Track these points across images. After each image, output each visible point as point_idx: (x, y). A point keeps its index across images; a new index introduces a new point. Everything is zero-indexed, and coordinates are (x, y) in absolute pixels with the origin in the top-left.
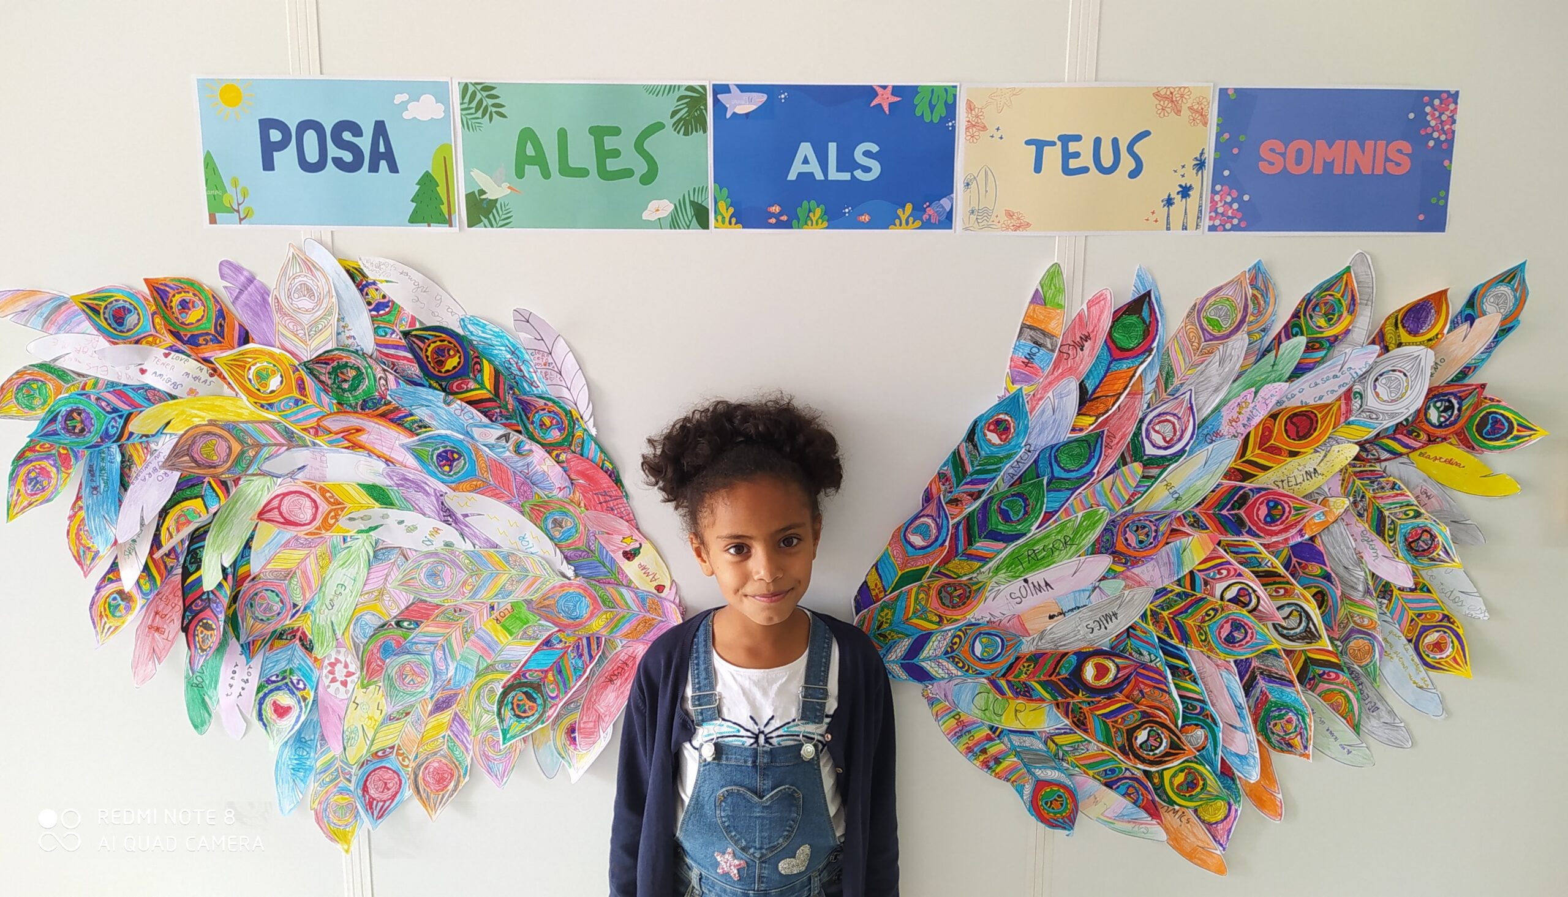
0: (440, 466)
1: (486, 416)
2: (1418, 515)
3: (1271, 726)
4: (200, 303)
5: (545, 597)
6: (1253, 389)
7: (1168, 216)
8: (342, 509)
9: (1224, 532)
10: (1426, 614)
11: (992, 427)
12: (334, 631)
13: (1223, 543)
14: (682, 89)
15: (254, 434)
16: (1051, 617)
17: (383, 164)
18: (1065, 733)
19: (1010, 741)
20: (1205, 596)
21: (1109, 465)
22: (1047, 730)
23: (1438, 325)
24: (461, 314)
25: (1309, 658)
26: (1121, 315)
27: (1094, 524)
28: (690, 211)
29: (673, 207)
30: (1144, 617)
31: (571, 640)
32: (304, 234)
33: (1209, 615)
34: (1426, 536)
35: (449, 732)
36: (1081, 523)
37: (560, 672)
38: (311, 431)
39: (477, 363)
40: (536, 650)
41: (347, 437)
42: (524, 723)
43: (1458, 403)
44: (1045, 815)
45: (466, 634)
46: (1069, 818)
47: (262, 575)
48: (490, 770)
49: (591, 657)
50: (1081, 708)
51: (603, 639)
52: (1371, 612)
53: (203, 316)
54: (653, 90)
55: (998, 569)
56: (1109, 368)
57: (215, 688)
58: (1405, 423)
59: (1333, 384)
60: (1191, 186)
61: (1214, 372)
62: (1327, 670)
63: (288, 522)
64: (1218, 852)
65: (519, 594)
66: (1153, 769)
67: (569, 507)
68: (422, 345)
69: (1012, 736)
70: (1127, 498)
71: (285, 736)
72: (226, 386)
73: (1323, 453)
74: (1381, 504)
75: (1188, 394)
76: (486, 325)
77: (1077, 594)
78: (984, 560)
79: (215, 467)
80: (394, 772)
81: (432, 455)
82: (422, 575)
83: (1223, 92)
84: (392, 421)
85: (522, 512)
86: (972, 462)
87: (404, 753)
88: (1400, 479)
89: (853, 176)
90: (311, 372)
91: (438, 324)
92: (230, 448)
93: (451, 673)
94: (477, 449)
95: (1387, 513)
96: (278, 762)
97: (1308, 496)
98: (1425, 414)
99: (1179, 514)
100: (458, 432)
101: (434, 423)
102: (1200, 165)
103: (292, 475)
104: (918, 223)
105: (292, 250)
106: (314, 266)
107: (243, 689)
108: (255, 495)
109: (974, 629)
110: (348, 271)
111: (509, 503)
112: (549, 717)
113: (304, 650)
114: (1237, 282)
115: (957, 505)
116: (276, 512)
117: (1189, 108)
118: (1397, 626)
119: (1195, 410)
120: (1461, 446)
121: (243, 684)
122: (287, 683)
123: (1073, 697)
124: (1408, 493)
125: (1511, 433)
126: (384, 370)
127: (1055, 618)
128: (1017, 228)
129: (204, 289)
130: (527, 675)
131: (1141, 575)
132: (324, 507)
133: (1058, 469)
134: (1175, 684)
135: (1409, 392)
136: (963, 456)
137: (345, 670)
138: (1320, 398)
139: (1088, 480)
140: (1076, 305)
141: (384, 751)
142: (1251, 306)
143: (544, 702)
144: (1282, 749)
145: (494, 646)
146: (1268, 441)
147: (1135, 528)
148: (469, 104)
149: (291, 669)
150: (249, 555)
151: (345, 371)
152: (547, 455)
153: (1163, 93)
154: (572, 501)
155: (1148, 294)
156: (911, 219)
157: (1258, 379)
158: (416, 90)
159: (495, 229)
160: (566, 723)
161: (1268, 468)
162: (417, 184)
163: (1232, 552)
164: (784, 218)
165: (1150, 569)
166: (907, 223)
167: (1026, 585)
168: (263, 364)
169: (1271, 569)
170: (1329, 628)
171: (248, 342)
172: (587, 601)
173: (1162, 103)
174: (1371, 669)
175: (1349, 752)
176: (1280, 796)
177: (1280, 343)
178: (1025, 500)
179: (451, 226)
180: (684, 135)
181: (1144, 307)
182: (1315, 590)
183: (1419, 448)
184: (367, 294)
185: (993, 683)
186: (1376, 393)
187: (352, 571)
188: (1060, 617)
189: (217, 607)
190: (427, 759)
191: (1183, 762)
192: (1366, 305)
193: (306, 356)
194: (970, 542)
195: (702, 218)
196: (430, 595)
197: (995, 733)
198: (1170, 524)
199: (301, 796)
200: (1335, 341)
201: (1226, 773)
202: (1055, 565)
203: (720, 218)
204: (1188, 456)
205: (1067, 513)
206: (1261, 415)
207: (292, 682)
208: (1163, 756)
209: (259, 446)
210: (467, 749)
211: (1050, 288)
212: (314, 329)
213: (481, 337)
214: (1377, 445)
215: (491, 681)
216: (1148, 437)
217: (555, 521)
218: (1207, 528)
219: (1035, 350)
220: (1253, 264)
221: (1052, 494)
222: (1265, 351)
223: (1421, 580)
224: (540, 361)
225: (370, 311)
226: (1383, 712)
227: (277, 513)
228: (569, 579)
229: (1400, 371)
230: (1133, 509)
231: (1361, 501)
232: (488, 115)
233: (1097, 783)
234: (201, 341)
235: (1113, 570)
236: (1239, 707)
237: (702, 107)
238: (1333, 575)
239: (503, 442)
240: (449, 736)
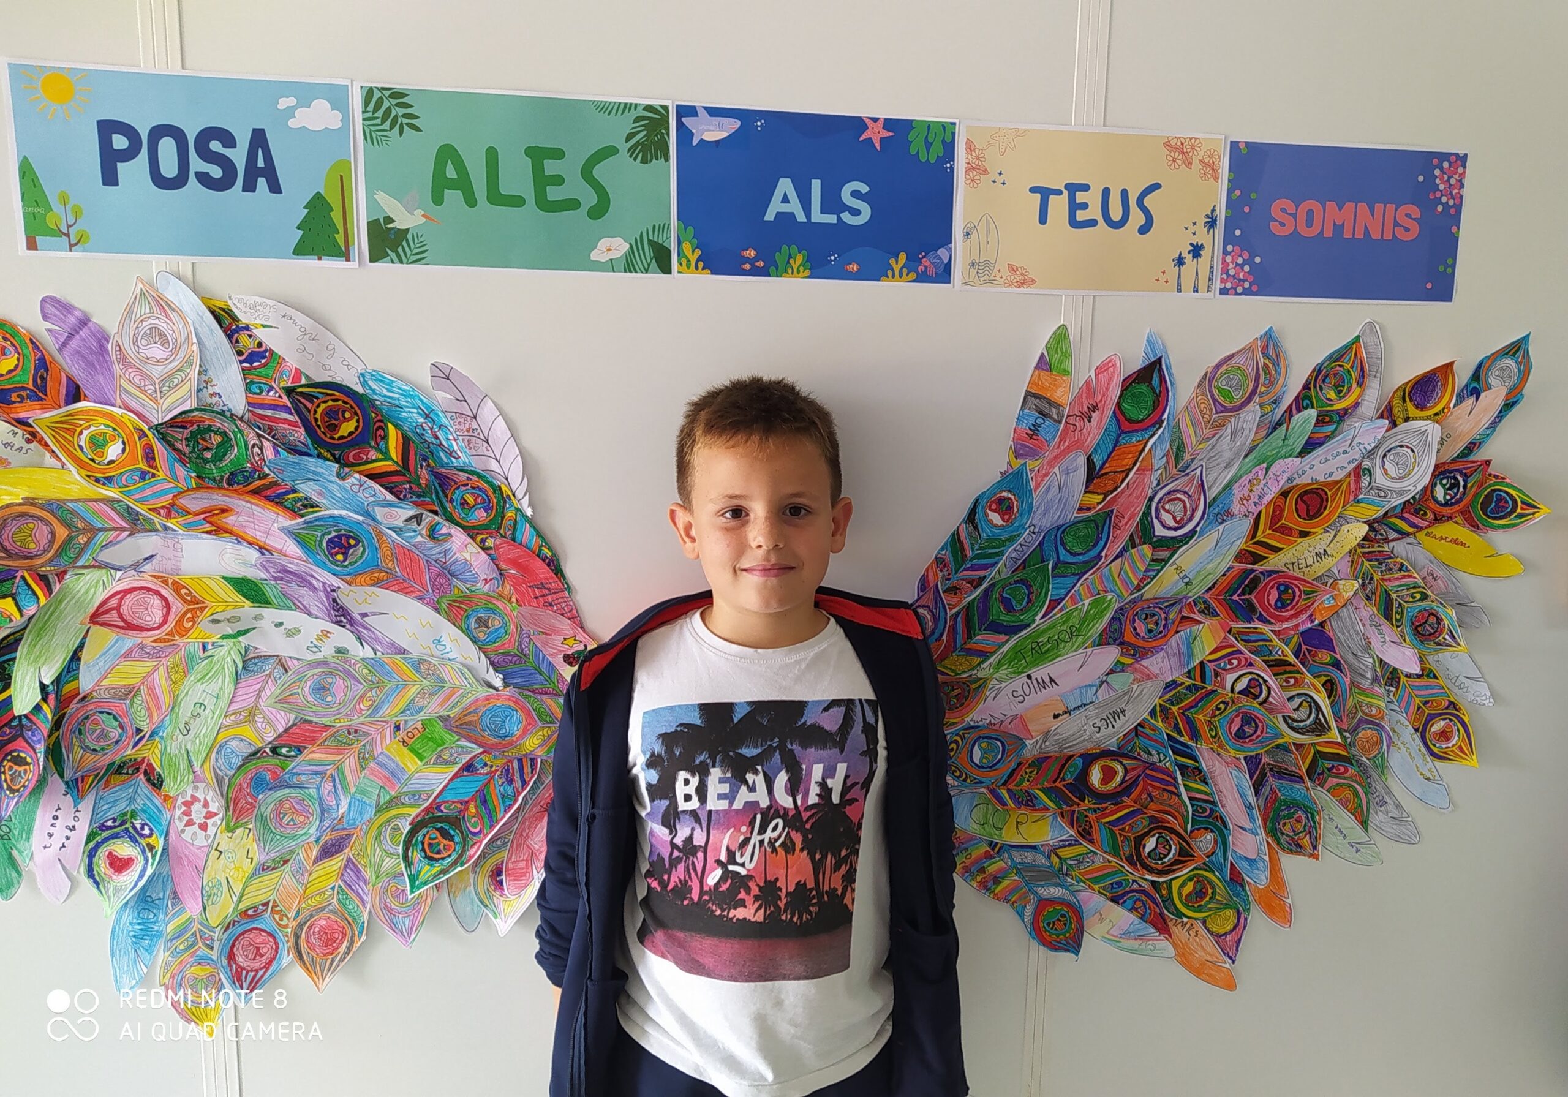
0: (331, 555)
1: (391, 492)
2: (1424, 597)
3: (1281, 826)
4: (12, 349)
5: (466, 713)
6: (1265, 465)
7: (1179, 275)
8: (202, 609)
9: (1236, 619)
10: (1432, 701)
11: (994, 507)
12: (190, 761)
13: (1233, 630)
14: (640, 109)
15: (89, 517)
16: (1056, 716)
17: (262, 182)
18: (1070, 845)
19: (1010, 857)
20: (1215, 688)
21: (1117, 547)
22: (1051, 842)
23: (1446, 399)
24: (360, 368)
25: (1318, 751)
26: (1131, 384)
27: (1102, 612)
28: (649, 252)
29: (628, 246)
30: (1153, 713)
31: (499, 762)
32: (156, 264)
33: (1219, 709)
34: (1432, 620)
35: (340, 882)
36: (1088, 611)
37: (484, 802)
38: (162, 511)
39: (380, 428)
40: (455, 776)
41: (210, 519)
42: (437, 867)
43: (1464, 480)
44: (1048, 938)
45: (363, 760)
46: (1075, 941)
47: (94, 694)
48: (393, 927)
49: (524, 783)
50: (1086, 816)
51: (539, 760)
52: (1379, 700)
53: (17, 366)
54: (605, 108)
55: (999, 664)
56: (1117, 441)
57: (28, 839)
58: (1412, 501)
59: (1343, 460)
60: (1202, 245)
61: (1226, 447)
62: (1335, 764)
63: (130, 627)
64: (1227, 966)
65: (433, 709)
66: (1161, 880)
67: (498, 603)
68: (309, 405)
69: (1014, 853)
70: (1136, 583)
71: (127, 894)
72: (48, 455)
73: (1333, 533)
74: (1389, 586)
75: (1199, 471)
76: (392, 381)
77: (1083, 690)
78: (984, 655)
79: (31, 558)
80: (269, 934)
81: (321, 541)
82: (306, 689)
83: (1234, 145)
84: (268, 498)
85: (438, 610)
86: (972, 544)
87: (281, 910)
88: (1407, 560)
89: (839, 218)
90: (163, 438)
91: (330, 379)
92: (53, 533)
93: (343, 808)
94: (380, 534)
95: (1394, 596)
96: (114, 928)
97: (1319, 578)
98: (1432, 492)
99: (1190, 600)
100: (355, 512)
101: (324, 501)
102: (1212, 223)
103: (136, 566)
104: (913, 276)
105: (140, 285)
106: (170, 306)
107: (68, 838)
108: (87, 592)
109: (971, 736)
110: (213, 313)
111: (421, 599)
112: (471, 857)
113: (150, 787)
114: (1248, 350)
115: (955, 594)
116: (114, 614)
117: (1201, 161)
118: (1404, 715)
119: (1206, 487)
120: (1467, 525)
121: (68, 833)
122: (127, 829)
123: (1078, 805)
124: (1416, 575)
125: (1515, 511)
126: (259, 436)
127: (1060, 718)
128: (1020, 285)
129: (18, 332)
130: (442, 808)
131: (1150, 667)
132: (177, 606)
133: (1064, 551)
134: (1185, 785)
135: (1416, 469)
136: (963, 539)
137: (205, 810)
138: (1331, 474)
139: (1096, 564)
140: (1083, 372)
141: (255, 908)
142: (1262, 376)
143: (464, 839)
144: (1291, 850)
145: (400, 775)
146: (1279, 521)
147: (1144, 616)
148: (373, 114)
149: (133, 811)
150: (78, 669)
151: (207, 436)
152: (469, 540)
153: (1173, 143)
154: (501, 596)
155: (1160, 359)
156: (905, 271)
157: (1269, 454)
158: (306, 93)
159: (405, 265)
160: (490, 863)
161: (1279, 550)
162: (305, 208)
163: (1242, 640)
164: (761, 264)
165: (1160, 660)
166: (901, 276)
167: (1029, 681)
168: (100, 426)
169: (1282, 658)
170: (1338, 719)
171: (79, 400)
172: (518, 716)
173: (1172, 154)
174: (1378, 761)
175: (1358, 851)
176: (1289, 901)
177: (1291, 416)
178: (1029, 587)
179: (348, 260)
180: (642, 162)
181: (1155, 375)
182: (1324, 679)
183: (1426, 528)
184: (237, 341)
185: (993, 792)
186: (1384, 469)
187: (214, 687)
188: (1065, 716)
189: (33, 735)
190: (312, 916)
191: (1192, 870)
192: (1375, 376)
193: (157, 418)
194: (969, 635)
195: (663, 262)
196: (316, 714)
197: (996, 849)
198: (1181, 611)
199: (145, 970)
200: (1345, 414)
201: (1236, 879)
202: (1060, 659)
203: (684, 261)
204: (1198, 537)
205: (1074, 600)
206: (1272, 493)
207: (134, 828)
208: (1172, 864)
209: (94, 531)
210: (363, 902)
211: (1056, 352)
212: (167, 383)
213: (385, 396)
214: (1385, 524)
215: (396, 817)
216: (1157, 517)
217: (479, 620)
218: (1219, 615)
219: (1040, 421)
220: (1264, 331)
221: (1058, 580)
222: (1277, 424)
223: (1427, 666)
224: (462, 427)
225: (241, 362)
226: (1391, 807)
227: (116, 615)
228: (496, 689)
229: (1408, 447)
230: (1142, 595)
231: (1369, 583)
232: (397, 126)
233: (1103, 899)
234: (14, 397)
235: (1122, 663)
236: (1249, 807)
237: (663, 131)
238: (1342, 662)
239: (414, 525)
240: (340, 887)
